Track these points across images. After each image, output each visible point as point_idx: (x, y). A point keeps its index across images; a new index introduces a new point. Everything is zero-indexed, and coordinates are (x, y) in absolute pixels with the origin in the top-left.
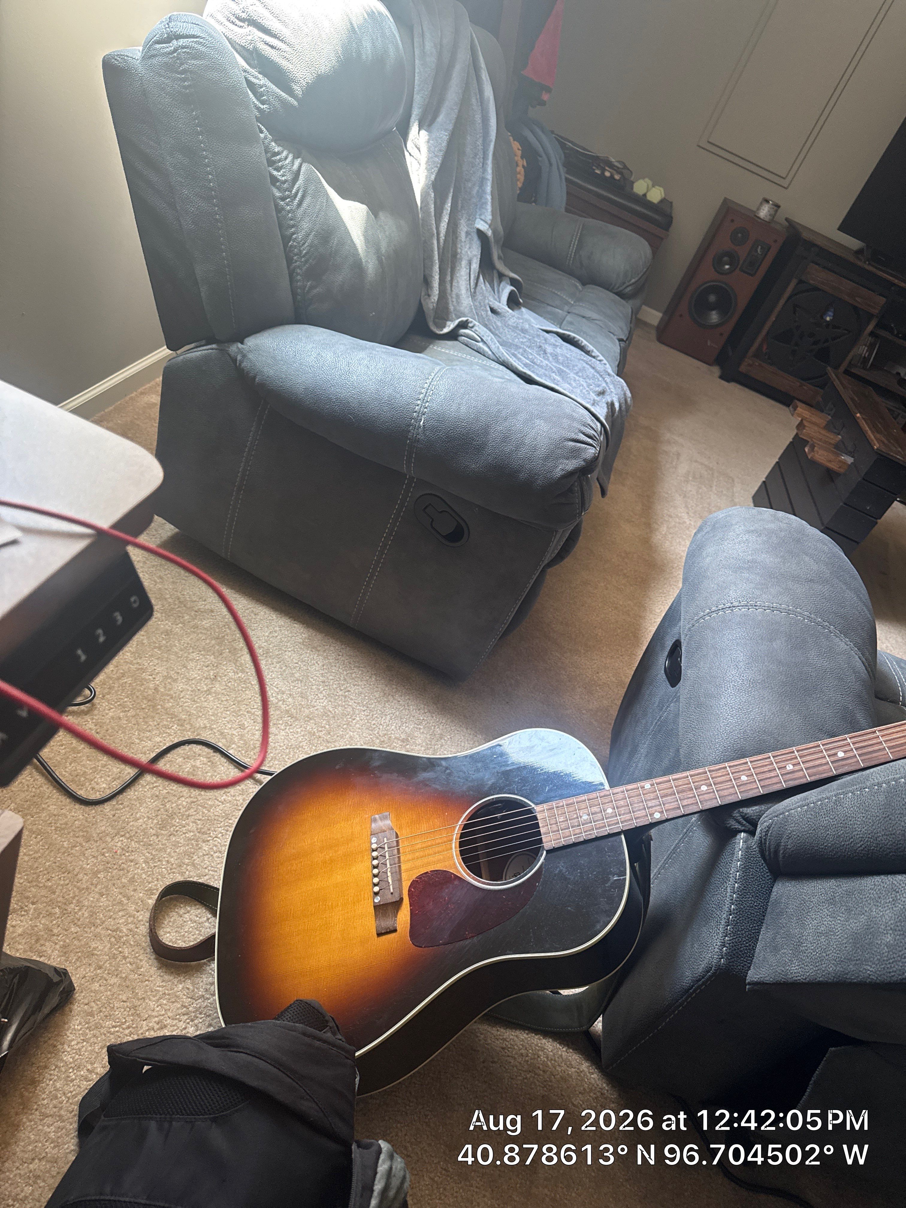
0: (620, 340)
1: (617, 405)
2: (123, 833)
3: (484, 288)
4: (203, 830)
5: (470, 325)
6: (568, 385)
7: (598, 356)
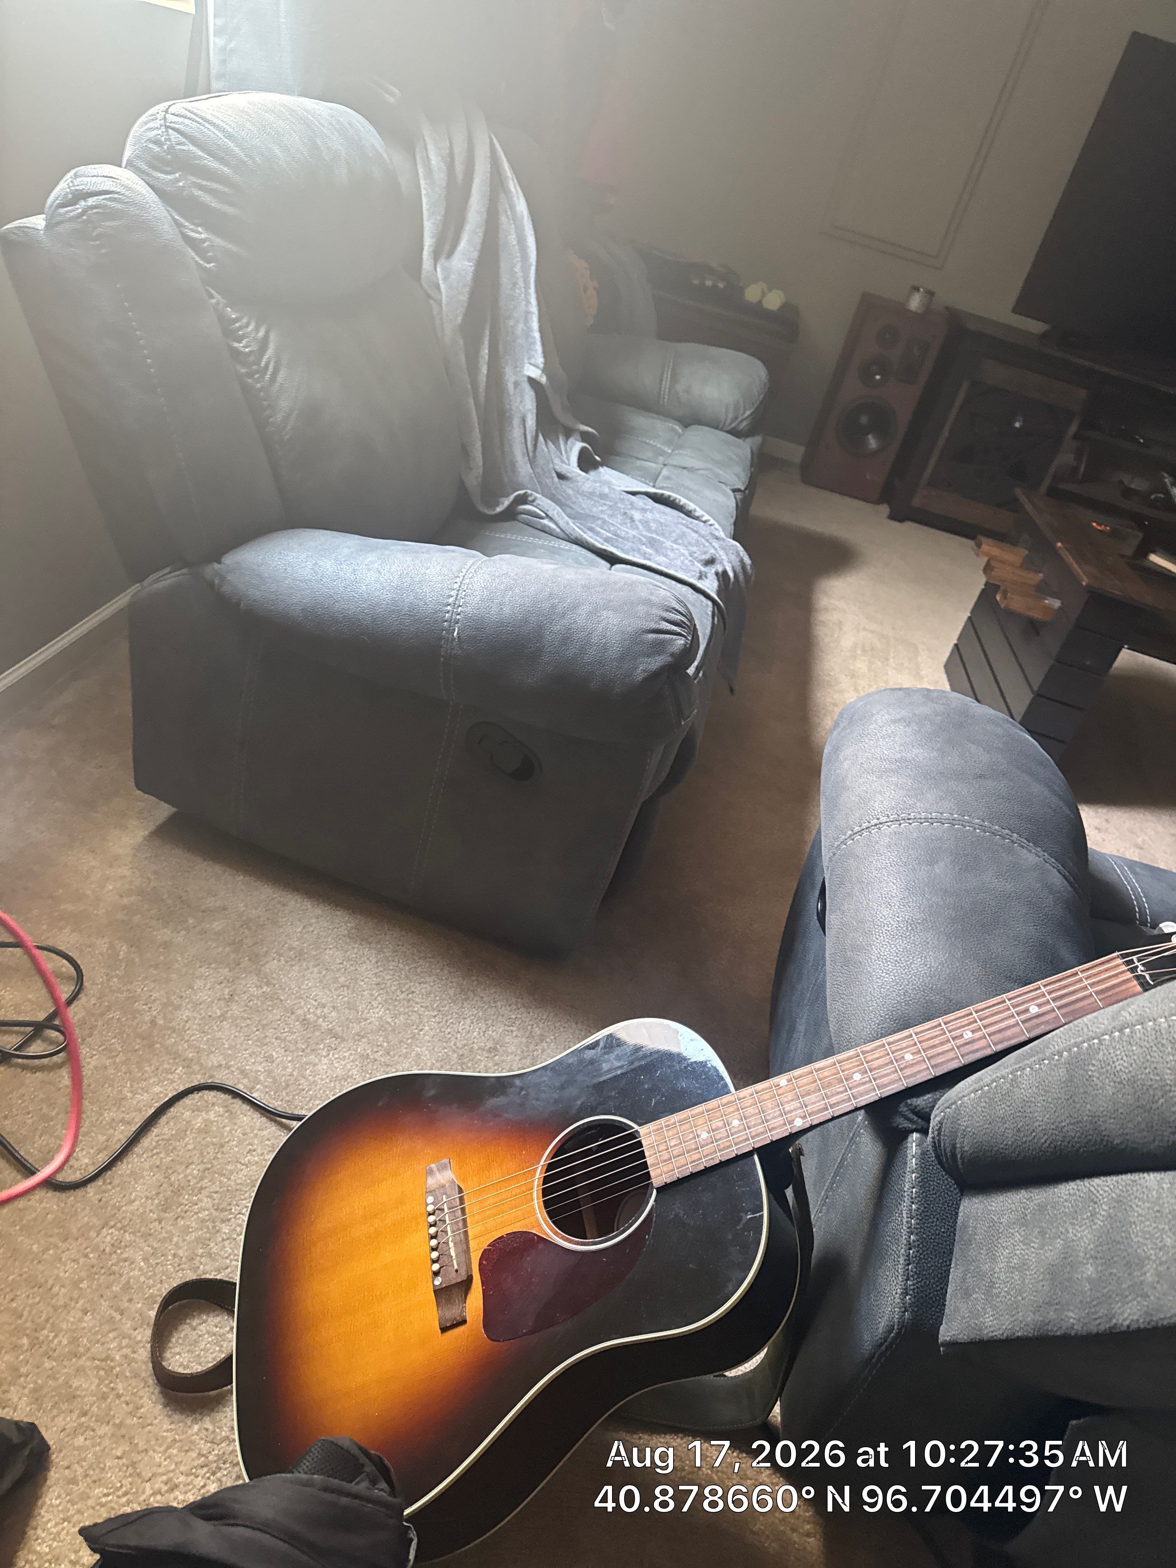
0: (734, 491)
1: (731, 574)
2: (112, 1223)
3: (546, 450)
4: (222, 1206)
5: (530, 499)
6: (664, 559)
7: (703, 516)
